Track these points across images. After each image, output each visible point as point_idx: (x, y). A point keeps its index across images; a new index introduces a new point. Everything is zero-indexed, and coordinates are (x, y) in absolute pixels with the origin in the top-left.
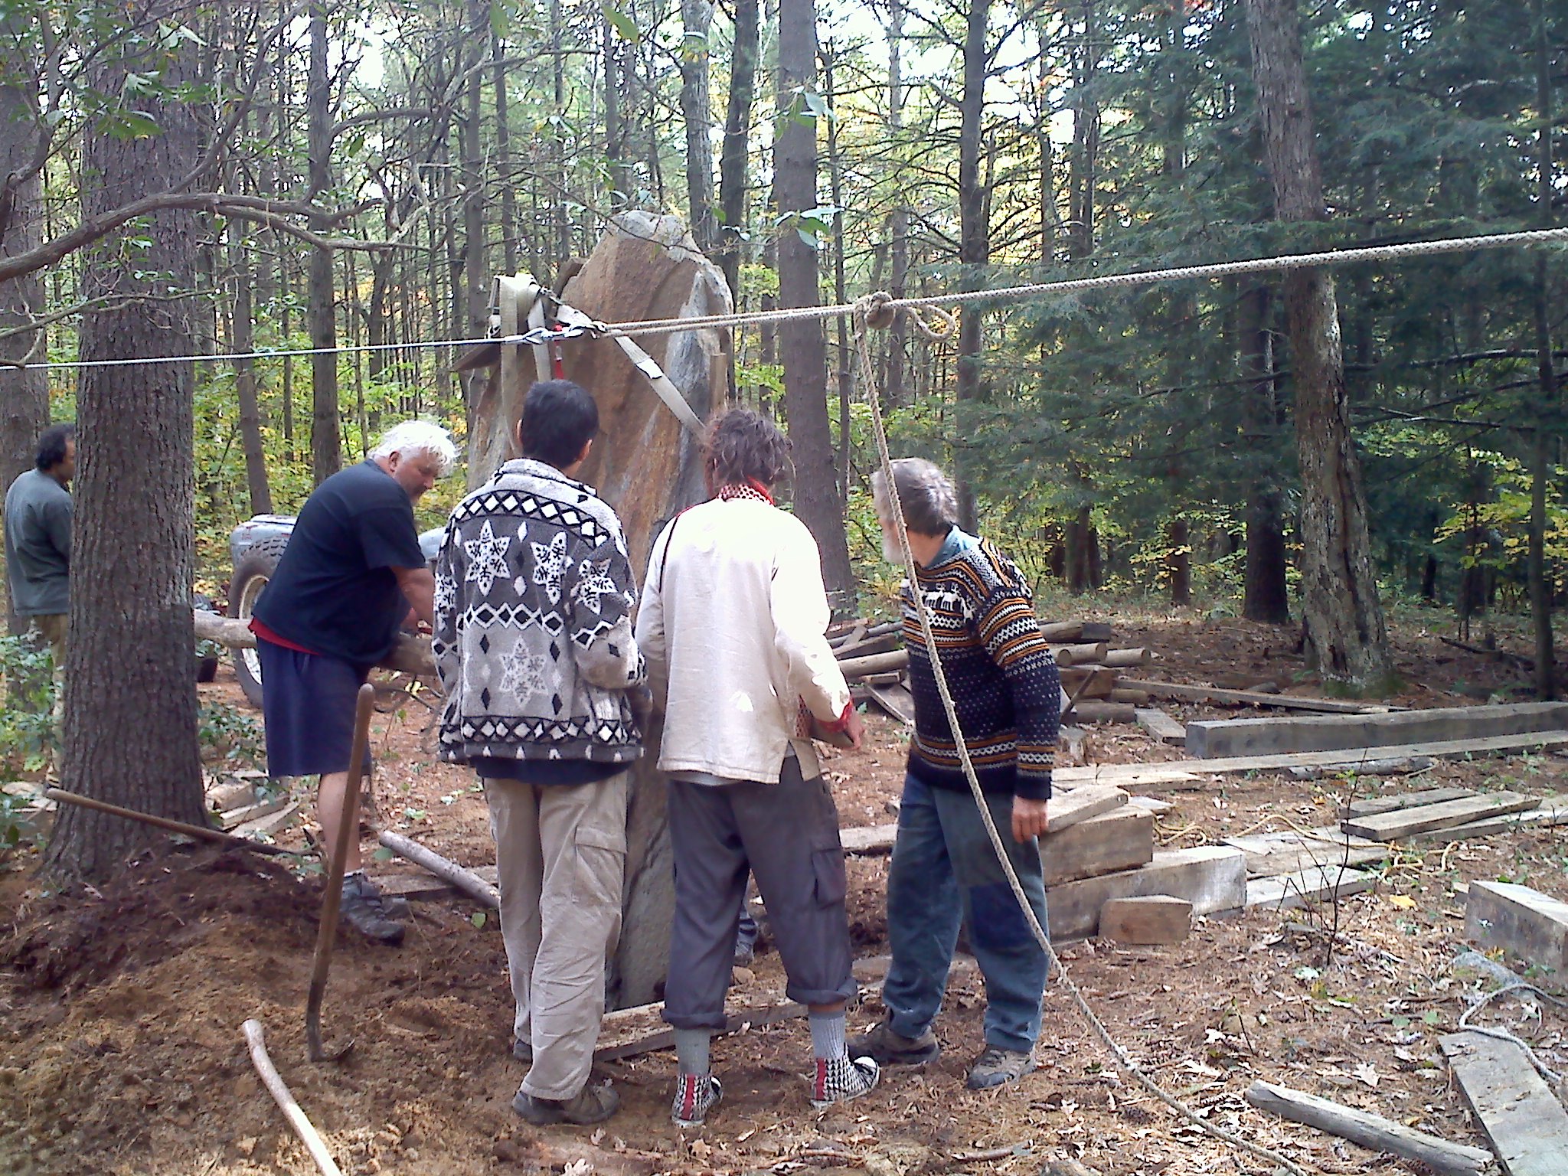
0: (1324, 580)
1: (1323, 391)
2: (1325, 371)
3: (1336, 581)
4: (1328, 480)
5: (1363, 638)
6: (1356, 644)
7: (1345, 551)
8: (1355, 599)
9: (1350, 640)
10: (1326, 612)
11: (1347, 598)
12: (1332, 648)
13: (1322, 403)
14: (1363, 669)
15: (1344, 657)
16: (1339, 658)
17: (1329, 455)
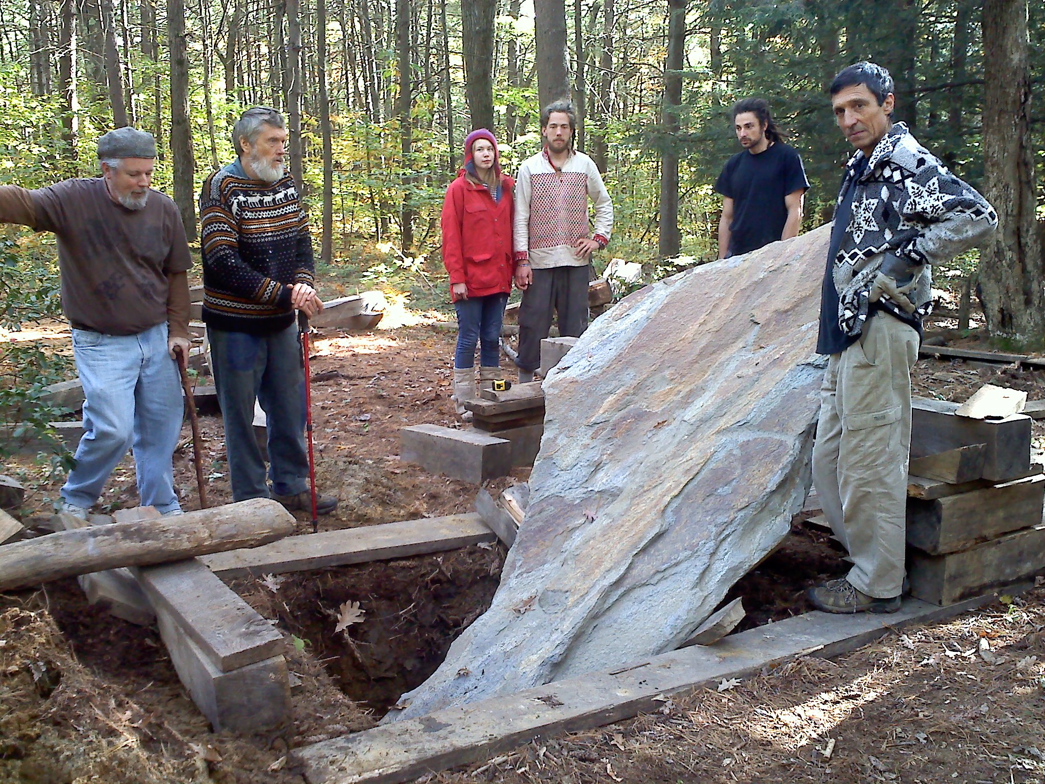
0: (999, 253)
1: (1012, 91)
2: (1015, 73)
3: (1009, 254)
4: (1009, 169)
5: (1028, 302)
6: (1022, 307)
7: (1018, 229)
8: (1024, 270)
9: (1017, 303)
10: (998, 281)
11: (1018, 268)
12: (1002, 311)
13: (1010, 100)
14: (1025, 328)
15: (1011, 317)
16: (1007, 319)
17: (1012, 147)
